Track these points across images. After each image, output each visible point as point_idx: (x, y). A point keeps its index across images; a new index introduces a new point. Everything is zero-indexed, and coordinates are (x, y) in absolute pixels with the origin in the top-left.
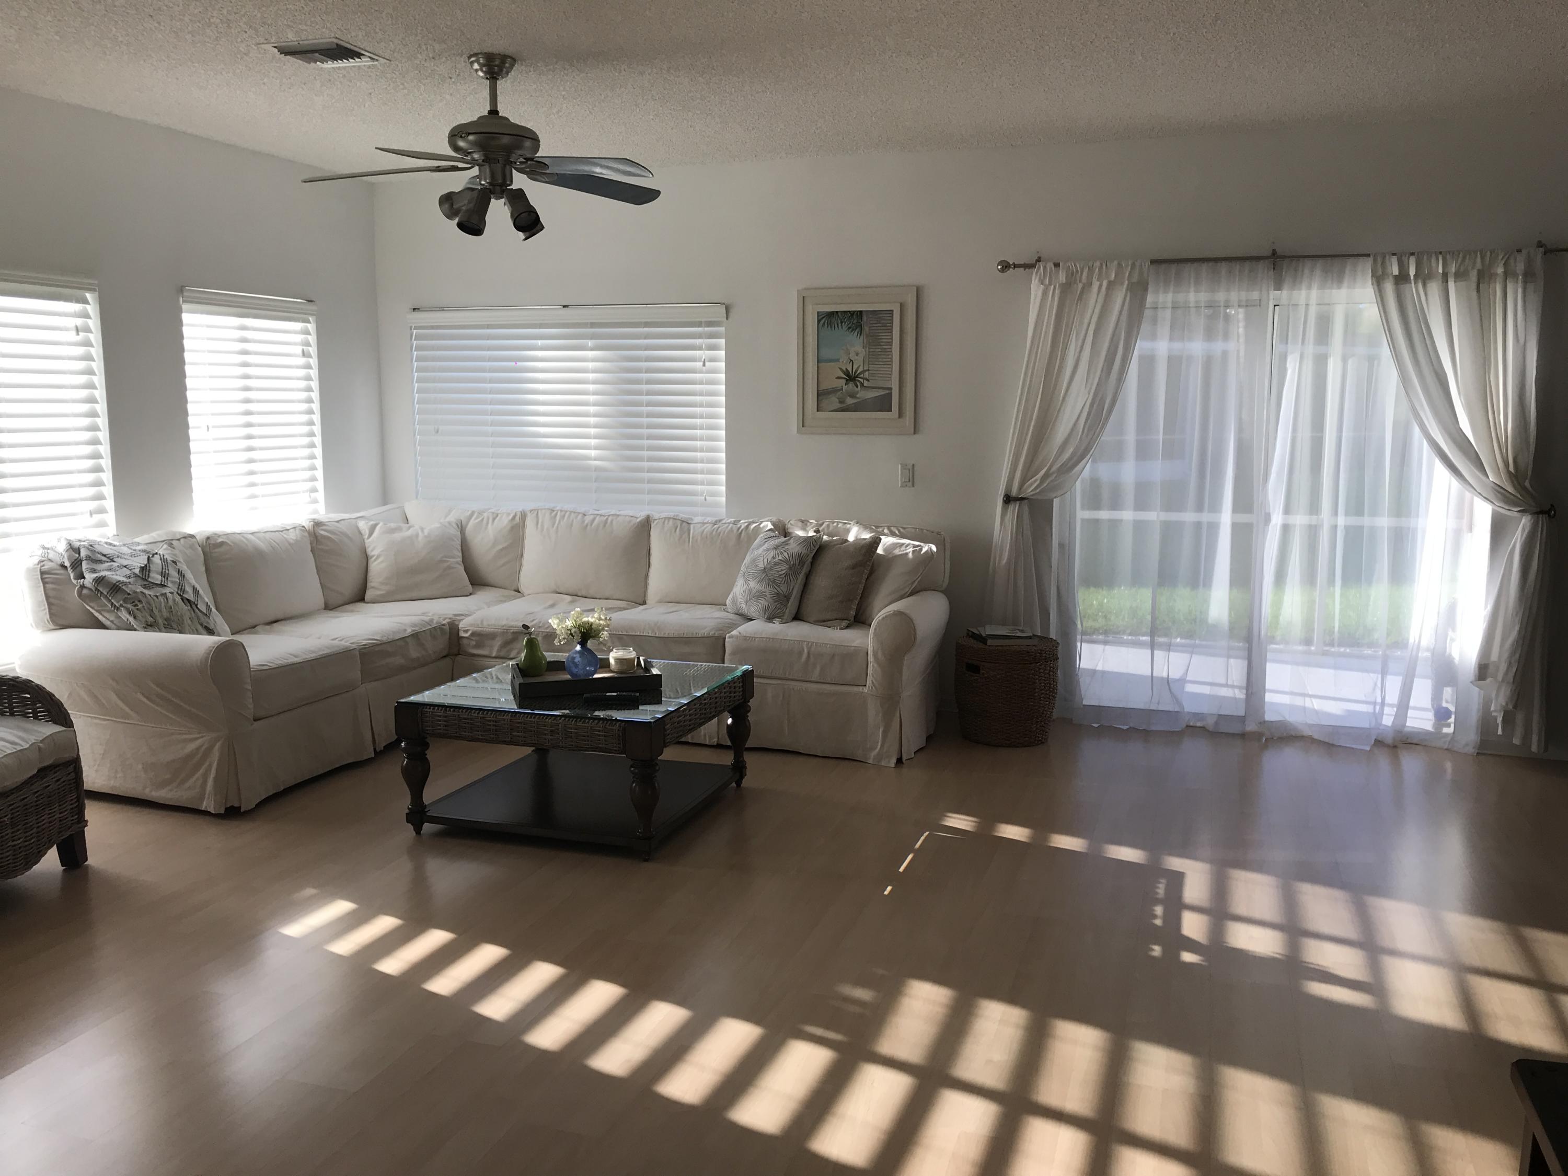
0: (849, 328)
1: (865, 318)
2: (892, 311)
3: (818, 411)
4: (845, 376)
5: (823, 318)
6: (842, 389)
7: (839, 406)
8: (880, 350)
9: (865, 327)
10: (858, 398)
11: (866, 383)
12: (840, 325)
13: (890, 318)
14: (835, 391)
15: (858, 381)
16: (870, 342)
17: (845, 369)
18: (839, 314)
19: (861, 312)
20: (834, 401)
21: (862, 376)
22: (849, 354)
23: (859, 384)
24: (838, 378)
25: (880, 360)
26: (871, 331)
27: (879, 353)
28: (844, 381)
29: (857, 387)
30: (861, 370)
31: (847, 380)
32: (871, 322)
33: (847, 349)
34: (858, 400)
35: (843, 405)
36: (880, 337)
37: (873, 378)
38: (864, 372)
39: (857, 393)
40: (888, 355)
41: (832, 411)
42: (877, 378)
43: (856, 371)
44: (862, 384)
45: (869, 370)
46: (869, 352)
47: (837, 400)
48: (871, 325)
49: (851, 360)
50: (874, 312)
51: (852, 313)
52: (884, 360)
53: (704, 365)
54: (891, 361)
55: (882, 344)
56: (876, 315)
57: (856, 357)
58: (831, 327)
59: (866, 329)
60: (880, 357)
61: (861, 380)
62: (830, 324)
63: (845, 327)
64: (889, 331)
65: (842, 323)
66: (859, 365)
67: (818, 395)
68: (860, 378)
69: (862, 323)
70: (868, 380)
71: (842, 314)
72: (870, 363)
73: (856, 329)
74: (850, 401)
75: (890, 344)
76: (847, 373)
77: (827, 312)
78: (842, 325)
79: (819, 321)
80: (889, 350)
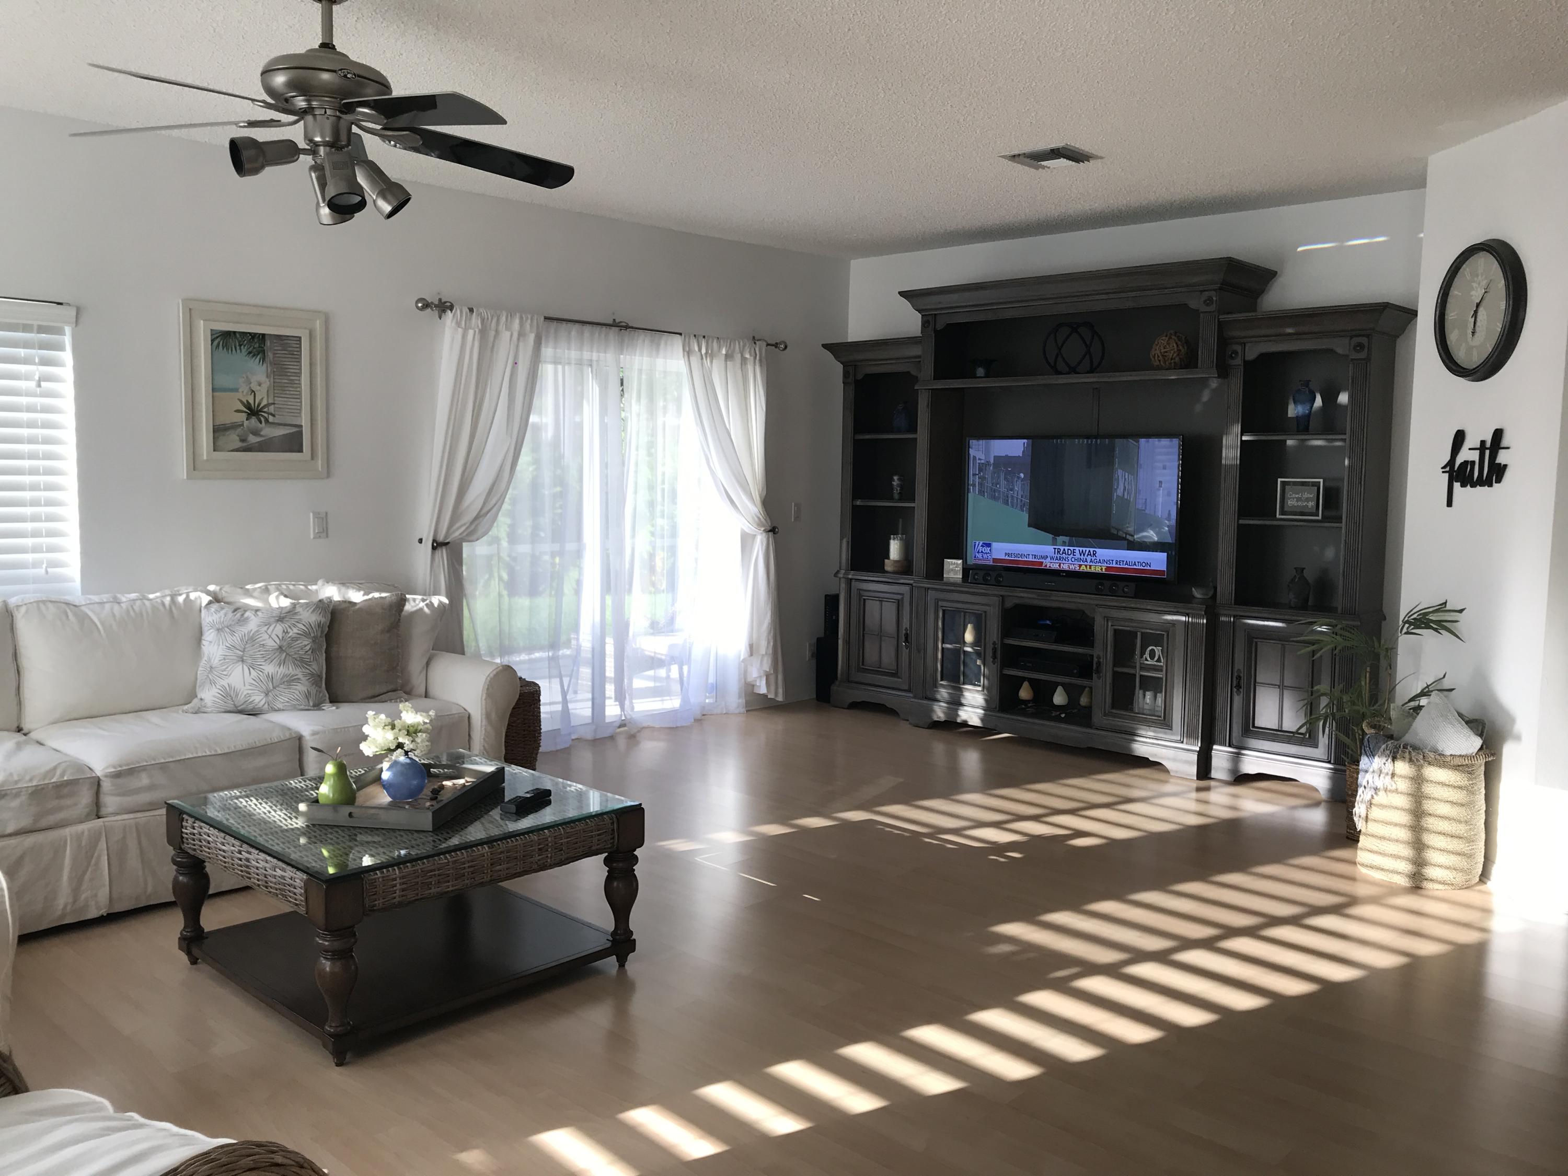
0: (250, 353)
1: (268, 343)
2: (300, 338)
3: (214, 450)
4: (245, 410)
5: (217, 337)
6: (242, 425)
7: (240, 444)
8: (286, 381)
9: (269, 354)
10: (262, 436)
11: (271, 419)
12: (238, 348)
13: (298, 346)
14: (234, 426)
15: (262, 416)
16: (274, 371)
17: (245, 402)
18: (238, 335)
19: (264, 335)
20: (233, 439)
21: (266, 410)
22: (251, 383)
23: (262, 419)
24: (238, 411)
25: (288, 392)
26: (276, 359)
27: (286, 385)
28: (244, 416)
29: (261, 422)
30: (264, 402)
31: (249, 414)
32: (276, 348)
33: (247, 377)
34: (263, 439)
35: (244, 444)
36: (287, 367)
37: (280, 413)
38: (268, 405)
39: (261, 430)
40: (297, 388)
41: (232, 451)
42: (284, 414)
43: (259, 405)
44: (267, 420)
45: (274, 404)
46: (274, 382)
47: (238, 438)
48: (276, 352)
49: (253, 391)
50: (279, 337)
51: (253, 336)
52: (292, 393)
53: (39, 386)
54: (300, 395)
55: (289, 374)
56: (282, 340)
57: (259, 388)
58: (228, 350)
59: (270, 355)
60: (286, 389)
61: (266, 415)
62: (226, 346)
63: (244, 350)
64: (297, 360)
65: (240, 346)
66: (262, 397)
67: (214, 432)
68: (264, 412)
69: (265, 348)
70: (274, 416)
71: (240, 336)
72: (276, 395)
73: (258, 355)
74: (253, 439)
75: (299, 374)
76: (248, 406)
77: (221, 332)
78: (240, 349)
79: (213, 341)
80: (297, 382)
